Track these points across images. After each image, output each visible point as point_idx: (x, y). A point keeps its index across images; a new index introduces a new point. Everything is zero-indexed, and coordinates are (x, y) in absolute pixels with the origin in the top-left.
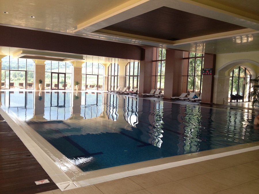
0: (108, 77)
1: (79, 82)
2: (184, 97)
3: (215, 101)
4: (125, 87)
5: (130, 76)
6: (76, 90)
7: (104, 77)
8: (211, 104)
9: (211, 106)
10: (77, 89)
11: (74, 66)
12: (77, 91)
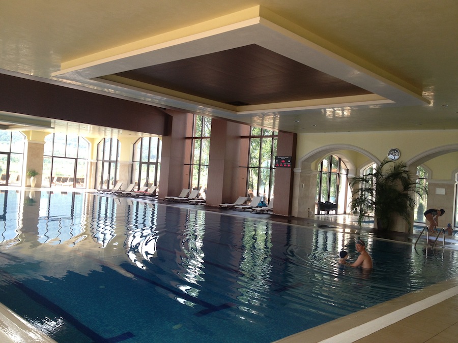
0: (97, 163)
1: (36, 171)
2: (241, 205)
3: (295, 213)
4: (131, 183)
5: (141, 163)
6: (30, 186)
7: (89, 163)
8: (290, 218)
9: (289, 222)
10: (33, 185)
11: (29, 140)
12: (33, 189)
